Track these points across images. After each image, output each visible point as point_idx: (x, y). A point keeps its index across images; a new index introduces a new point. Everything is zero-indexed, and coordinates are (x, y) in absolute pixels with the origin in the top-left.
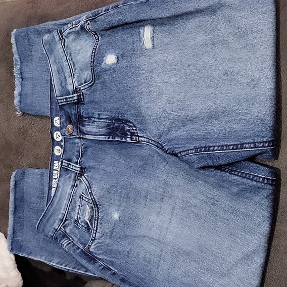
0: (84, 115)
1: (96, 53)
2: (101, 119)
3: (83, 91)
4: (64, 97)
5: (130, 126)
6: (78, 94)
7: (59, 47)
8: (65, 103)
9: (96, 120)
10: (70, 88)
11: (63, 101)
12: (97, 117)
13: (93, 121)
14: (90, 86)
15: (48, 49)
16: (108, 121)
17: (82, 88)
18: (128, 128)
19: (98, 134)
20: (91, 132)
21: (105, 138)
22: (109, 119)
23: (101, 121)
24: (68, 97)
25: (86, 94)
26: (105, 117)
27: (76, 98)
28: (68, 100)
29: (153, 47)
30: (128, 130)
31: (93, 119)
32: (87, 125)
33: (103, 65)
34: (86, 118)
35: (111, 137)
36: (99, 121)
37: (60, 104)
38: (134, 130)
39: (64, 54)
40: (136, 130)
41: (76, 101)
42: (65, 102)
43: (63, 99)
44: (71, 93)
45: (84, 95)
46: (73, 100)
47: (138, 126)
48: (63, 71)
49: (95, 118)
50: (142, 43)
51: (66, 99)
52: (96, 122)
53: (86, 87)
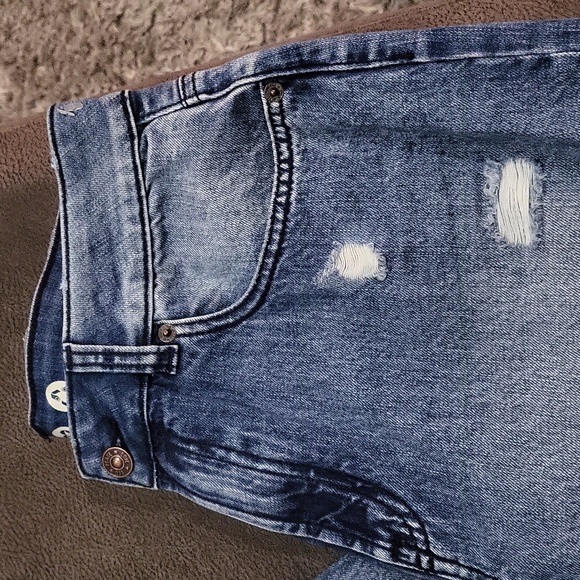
0: (176, 428)
1: (291, 224)
2: (257, 459)
3: (183, 340)
4: (100, 348)
5: (391, 511)
6: (163, 348)
7: (119, 165)
8: (99, 370)
9: (233, 457)
10: (131, 320)
11: (92, 359)
12: (240, 448)
13: (222, 459)
14: (217, 329)
15: (70, 158)
16: (287, 471)
17: (179, 330)
18: (381, 516)
19: (250, 508)
20: (217, 495)
21: (282, 528)
22: (292, 465)
23: (261, 467)
24: (116, 348)
25: (193, 355)
26: (278, 456)
27: (151, 360)
28: (117, 360)
29: (540, 245)
30: (383, 521)
31: (221, 453)
32: (197, 469)
33: (322, 278)
34: (189, 442)
35: (302, 527)
36: (249, 463)
37: (79, 370)
38: (411, 529)
39: (134, 194)
40: (422, 531)
41: (148, 371)
42: (102, 365)
43: (96, 354)
44: (131, 336)
45: (185, 357)
46: (138, 366)
47: (430, 519)
48: (111, 250)
49: (229, 449)
50: (490, 219)
51: (109, 355)
52: (238, 465)
53: (200, 328)
